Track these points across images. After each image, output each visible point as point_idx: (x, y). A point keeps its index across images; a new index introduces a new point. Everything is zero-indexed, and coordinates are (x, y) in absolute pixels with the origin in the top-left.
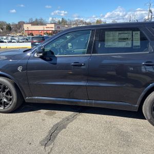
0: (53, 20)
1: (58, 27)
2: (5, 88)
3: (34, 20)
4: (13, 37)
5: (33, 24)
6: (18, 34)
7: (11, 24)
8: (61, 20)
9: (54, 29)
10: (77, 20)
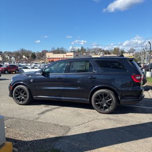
0: (73, 49)
1: (77, 55)
2: (23, 91)
3: (56, 49)
4: (36, 64)
5: (55, 52)
6: (41, 62)
7: (36, 52)
8: (80, 48)
9: (73, 57)
10: (96, 49)
